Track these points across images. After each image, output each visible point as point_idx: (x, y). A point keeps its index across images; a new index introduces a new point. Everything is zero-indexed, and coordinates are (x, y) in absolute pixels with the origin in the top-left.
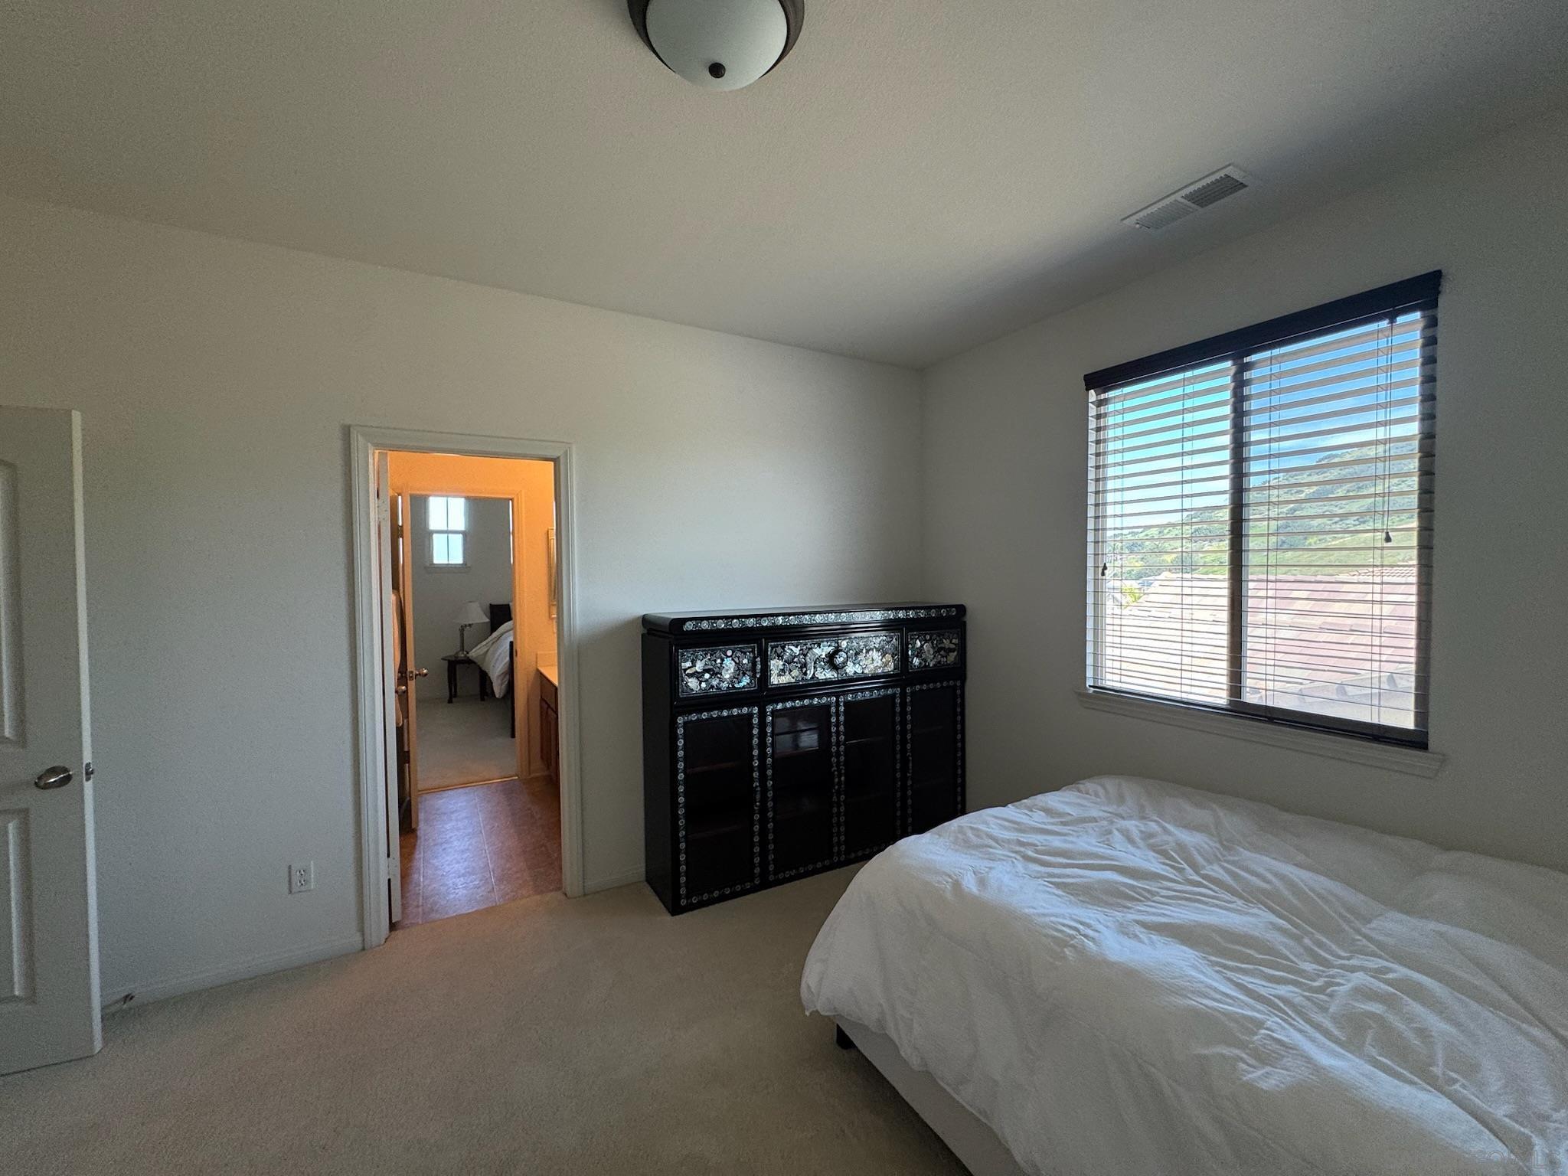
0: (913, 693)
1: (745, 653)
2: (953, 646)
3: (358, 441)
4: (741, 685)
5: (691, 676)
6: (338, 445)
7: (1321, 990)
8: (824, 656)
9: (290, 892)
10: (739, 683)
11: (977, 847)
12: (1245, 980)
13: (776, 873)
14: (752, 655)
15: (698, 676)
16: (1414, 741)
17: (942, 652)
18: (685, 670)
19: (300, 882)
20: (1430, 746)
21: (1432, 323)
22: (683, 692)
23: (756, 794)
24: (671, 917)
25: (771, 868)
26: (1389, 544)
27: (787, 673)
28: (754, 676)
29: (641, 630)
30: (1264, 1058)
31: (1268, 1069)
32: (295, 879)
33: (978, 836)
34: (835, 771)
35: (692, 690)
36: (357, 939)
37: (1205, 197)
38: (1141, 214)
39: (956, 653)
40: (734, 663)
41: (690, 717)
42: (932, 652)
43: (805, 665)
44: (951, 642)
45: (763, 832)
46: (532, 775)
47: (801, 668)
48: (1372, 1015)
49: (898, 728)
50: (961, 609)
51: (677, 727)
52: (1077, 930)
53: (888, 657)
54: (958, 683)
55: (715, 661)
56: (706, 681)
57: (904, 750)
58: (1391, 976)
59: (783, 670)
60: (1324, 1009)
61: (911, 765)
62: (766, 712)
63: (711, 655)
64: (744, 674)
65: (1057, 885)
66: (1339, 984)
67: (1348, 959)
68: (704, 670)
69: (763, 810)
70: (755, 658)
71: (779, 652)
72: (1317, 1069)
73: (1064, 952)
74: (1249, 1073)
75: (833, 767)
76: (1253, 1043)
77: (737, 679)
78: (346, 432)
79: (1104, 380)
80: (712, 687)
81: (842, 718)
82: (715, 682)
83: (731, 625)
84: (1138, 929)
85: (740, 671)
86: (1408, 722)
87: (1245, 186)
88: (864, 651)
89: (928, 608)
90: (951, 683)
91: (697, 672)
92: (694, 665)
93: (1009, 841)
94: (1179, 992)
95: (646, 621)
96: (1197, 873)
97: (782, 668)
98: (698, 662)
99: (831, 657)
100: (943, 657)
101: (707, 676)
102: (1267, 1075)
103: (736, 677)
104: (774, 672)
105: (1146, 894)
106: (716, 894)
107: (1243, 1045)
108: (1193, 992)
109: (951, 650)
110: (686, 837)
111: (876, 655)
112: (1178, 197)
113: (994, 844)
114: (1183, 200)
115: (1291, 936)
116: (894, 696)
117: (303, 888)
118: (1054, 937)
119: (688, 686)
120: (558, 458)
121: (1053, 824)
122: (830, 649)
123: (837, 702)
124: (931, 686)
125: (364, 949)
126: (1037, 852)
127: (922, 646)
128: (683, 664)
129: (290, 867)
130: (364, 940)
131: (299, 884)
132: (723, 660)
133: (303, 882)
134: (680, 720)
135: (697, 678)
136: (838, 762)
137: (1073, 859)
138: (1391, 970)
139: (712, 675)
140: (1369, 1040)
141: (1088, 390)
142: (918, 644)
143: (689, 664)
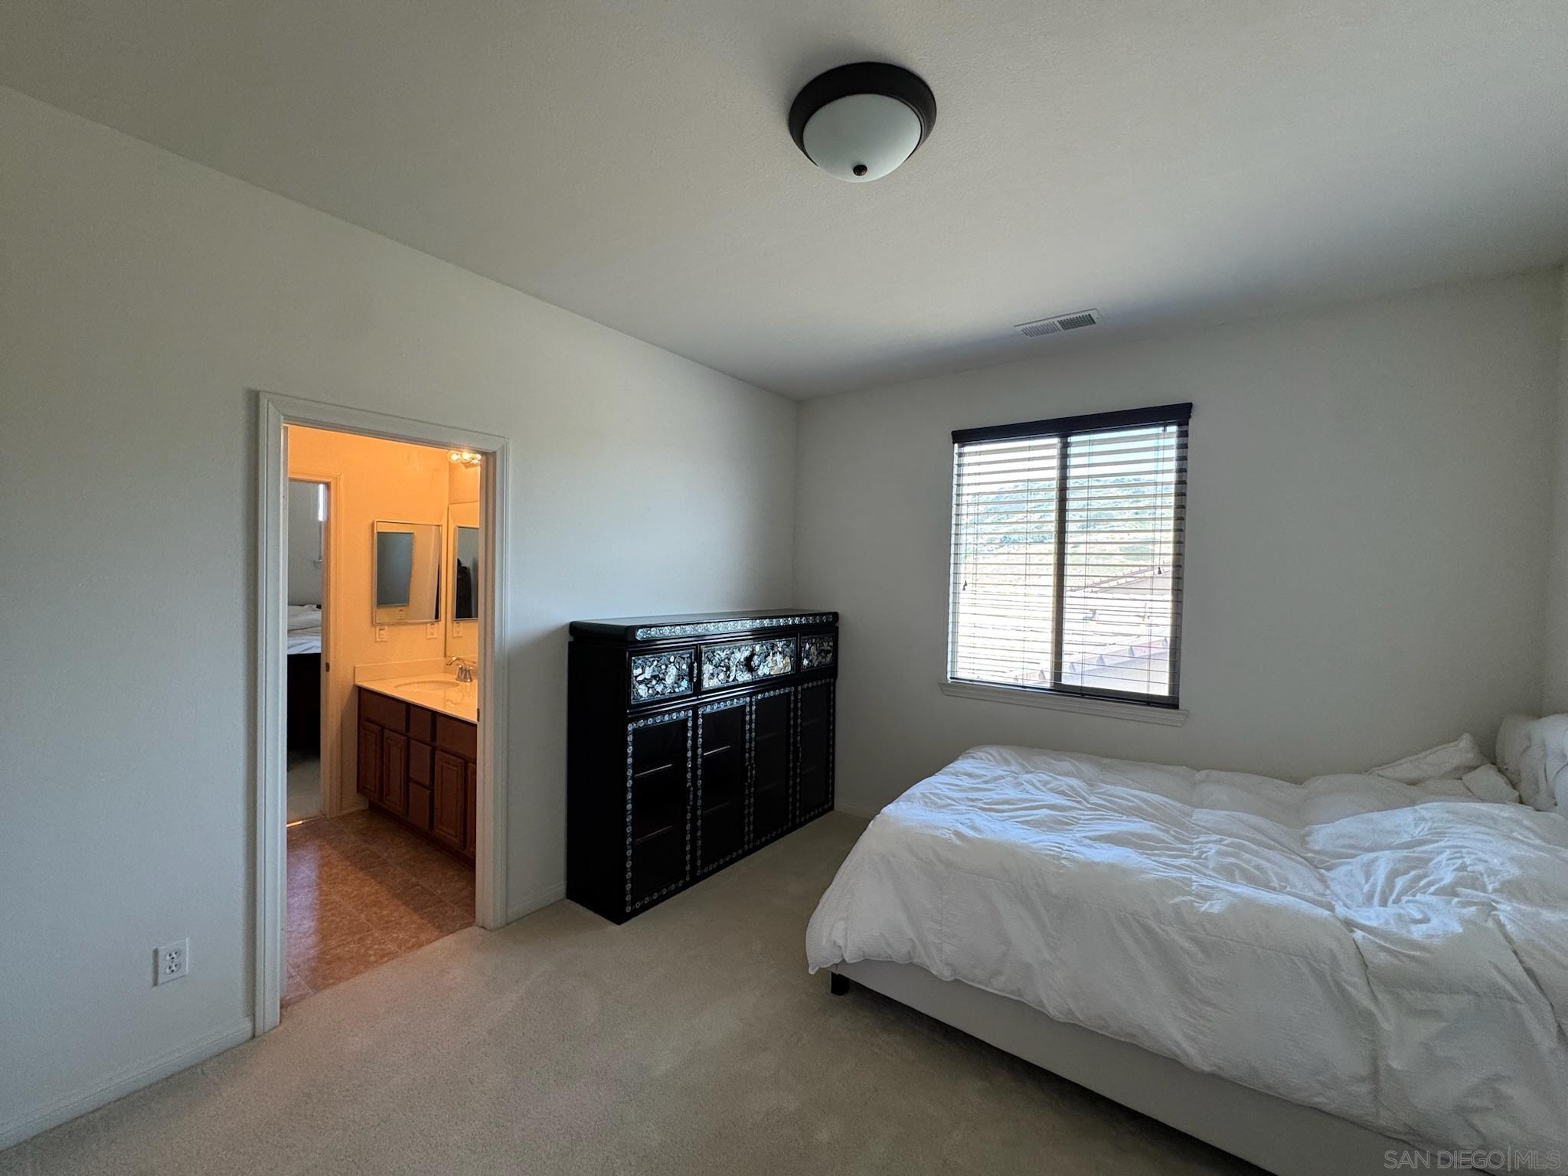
0: (803, 689)
1: (684, 659)
2: (829, 648)
3: (269, 412)
4: (681, 689)
5: (640, 682)
6: (241, 413)
7: (1199, 857)
8: (742, 660)
9: (156, 983)
10: (679, 687)
11: (944, 807)
12: (1162, 859)
13: (702, 868)
14: (689, 661)
15: (645, 682)
16: (1170, 703)
17: (823, 654)
18: (636, 677)
19: (170, 968)
20: (1180, 707)
21: (1183, 434)
22: (634, 699)
23: (689, 794)
24: (618, 926)
25: (699, 863)
26: (1160, 575)
27: (715, 677)
28: (690, 680)
29: (567, 638)
30: (1204, 898)
31: (1209, 902)
32: (163, 965)
33: (940, 799)
34: (748, 766)
35: (642, 697)
36: (247, 1025)
37: (1068, 324)
38: (1027, 326)
39: (831, 654)
40: (675, 669)
41: (638, 724)
42: (816, 653)
43: (728, 668)
44: (828, 645)
45: (694, 830)
46: (345, 812)
47: (726, 672)
48: (1231, 864)
49: (792, 722)
50: (836, 615)
51: (627, 735)
52: (1060, 848)
53: (788, 660)
54: (832, 681)
55: (660, 667)
56: (653, 687)
57: (795, 742)
58: (1225, 843)
59: (712, 674)
60: (1207, 867)
61: (800, 755)
62: (698, 715)
63: (658, 661)
64: (683, 679)
65: (1022, 823)
66: (1206, 852)
67: (1198, 838)
68: (652, 676)
69: (694, 809)
70: (692, 663)
71: (710, 657)
72: (1235, 895)
73: (1061, 863)
74: (1202, 907)
75: (746, 762)
76: (1193, 890)
77: (677, 684)
78: (254, 399)
79: (963, 437)
80: (658, 693)
81: (754, 716)
82: (659, 688)
83: (674, 632)
84: (1088, 841)
85: (680, 678)
86: (1163, 691)
87: (1094, 323)
88: (771, 654)
89: (814, 615)
90: (828, 681)
91: (645, 679)
92: (643, 672)
93: (962, 800)
94: (1142, 871)
95: (575, 629)
96: (1088, 803)
97: (712, 672)
98: (647, 668)
99: (749, 659)
100: (823, 658)
101: (654, 682)
102: (1211, 905)
103: (677, 682)
104: (706, 676)
105: (1075, 820)
106: (655, 896)
107: (1190, 894)
108: (1150, 870)
109: (828, 652)
110: (631, 844)
111: (778, 657)
112: (1055, 320)
113: (953, 802)
114: (1058, 325)
115: (1164, 831)
116: (789, 694)
117: (175, 975)
118: (1050, 855)
119: (638, 694)
120: (494, 453)
121: (978, 783)
122: (747, 654)
123: (751, 701)
124: (815, 684)
125: (254, 1036)
126: (985, 803)
127: (810, 648)
128: (634, 671)
129: (156, 952)
130: (254, 1025)
131: (168, 971)
132: (667, 666)
133: (174, 968)
134: (630, 727)
135: (646, 685)
136: (750, 757)
137: (1016, 805)
138: (1224, 840)
139: (658, 681)
140: (1237, 877)
141: (954, 443)
142: (808, 646)
143: (639, 671)
